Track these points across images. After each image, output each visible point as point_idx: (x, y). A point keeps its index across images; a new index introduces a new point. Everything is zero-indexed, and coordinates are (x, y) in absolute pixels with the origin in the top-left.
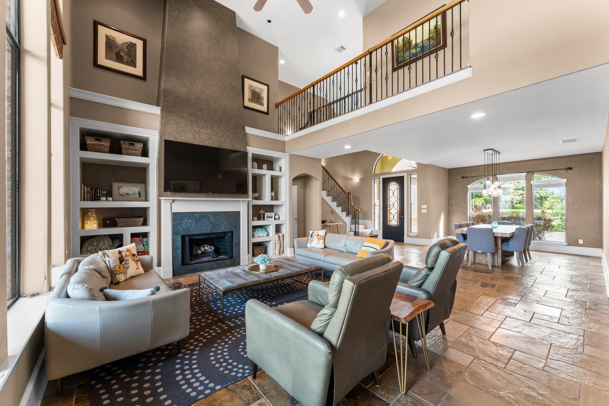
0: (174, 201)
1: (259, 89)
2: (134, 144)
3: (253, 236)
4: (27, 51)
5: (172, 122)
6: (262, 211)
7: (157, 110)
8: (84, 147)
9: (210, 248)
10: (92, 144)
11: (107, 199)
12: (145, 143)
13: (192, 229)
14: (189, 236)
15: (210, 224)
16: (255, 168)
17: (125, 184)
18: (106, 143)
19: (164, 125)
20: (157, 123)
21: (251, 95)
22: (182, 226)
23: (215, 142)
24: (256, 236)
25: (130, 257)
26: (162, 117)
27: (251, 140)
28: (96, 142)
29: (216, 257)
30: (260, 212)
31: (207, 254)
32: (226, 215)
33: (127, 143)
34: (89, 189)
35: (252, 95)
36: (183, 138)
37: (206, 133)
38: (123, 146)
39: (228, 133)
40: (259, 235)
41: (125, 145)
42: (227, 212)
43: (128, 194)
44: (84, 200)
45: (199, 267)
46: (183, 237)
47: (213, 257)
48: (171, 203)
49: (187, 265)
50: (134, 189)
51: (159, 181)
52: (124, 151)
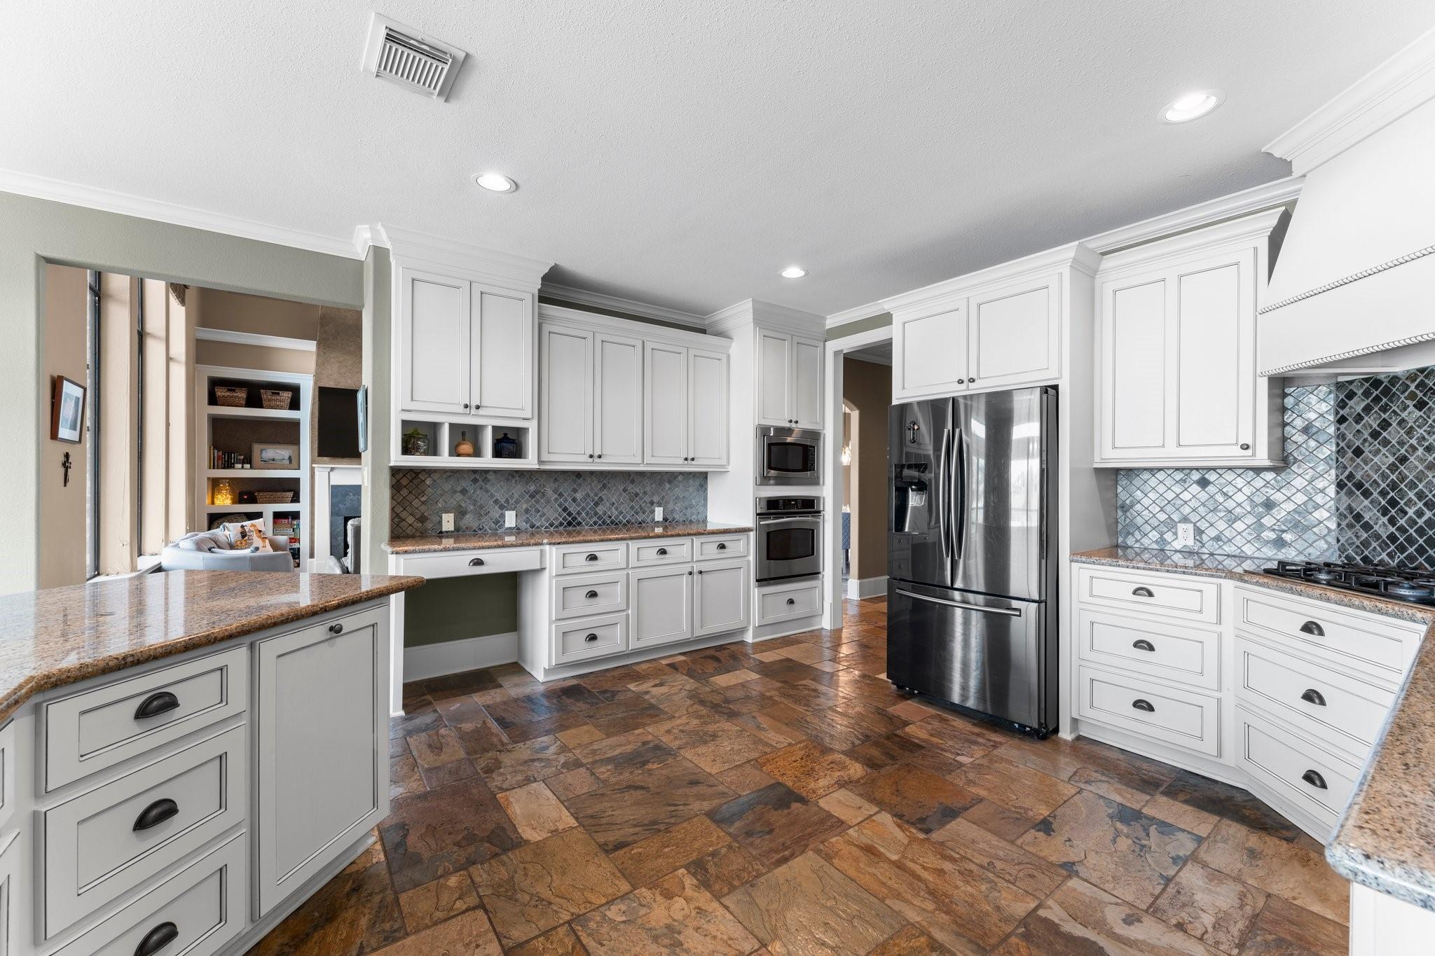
0: (332, 469)
2: (278, 394)
4: (148, 334)
5: (332, 360)
7: (311, 346)
8: (213, 400)
10: (224, 396)
11: (243, 467)
12: (295, 390)
17: (270, 446)
18: (242, 394)
19: (320, 365)
20: (311, 363)
22: (345, 505)
25: (254, 533)
26: (318, 355)
28: (228, 394)
33: (269, 392)
34: (220, 453)
36: (349, 381)
38: (264, 397)
41: (266, 395)
43: (273, 460)
44: (214, 468)
48: (329, 473)
50: (283, 453)
51: (312, 442)
52: (265, 403)
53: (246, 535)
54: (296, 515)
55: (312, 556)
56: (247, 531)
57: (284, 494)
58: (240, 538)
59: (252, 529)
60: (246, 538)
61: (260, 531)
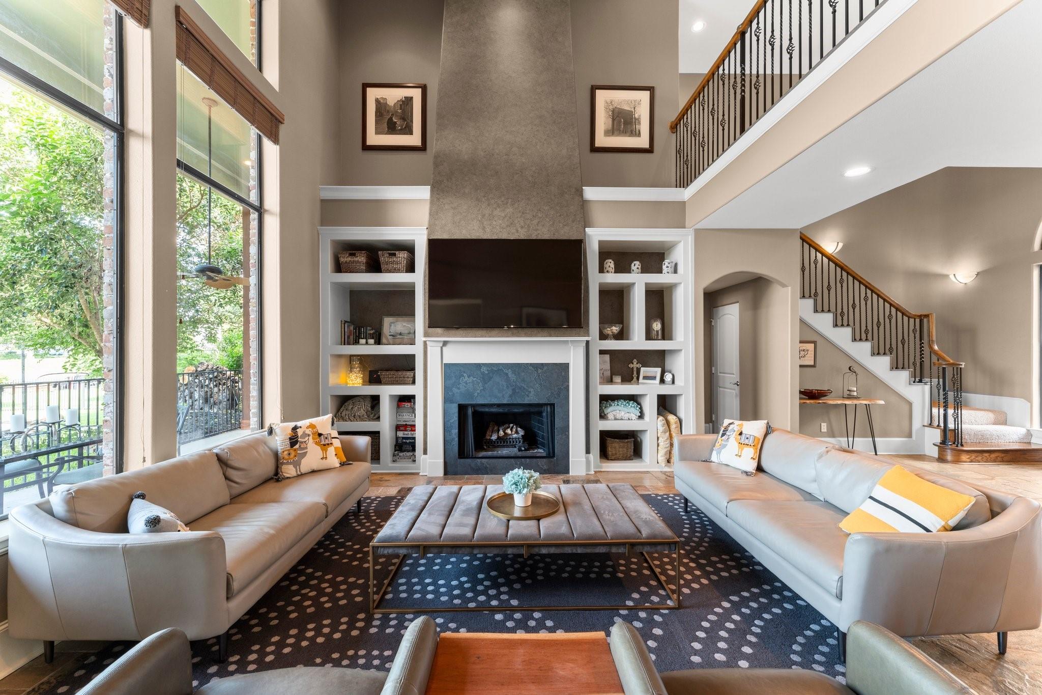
0: (445, 343)
1: (628, 102)
2: (394, 255)
3: (603, 416)
4: (131, 131)
5: (447, 207)
6: (635, 363)
7: (423, 193)
8: (339, 268)
9: (517, 432)
10: (346, 262)
11: (367, 343)
12: (409, 248)
13: (476, 394)
14: (473, 406)
15: (508, 387)
16: (608, 272)
17: (400, 319)
18: (361, 258)
19: (434, 215)
20: (423, 213)
21: (610, 121)
22: (459, 388)
23: (520, 229)
24: (610, 416)
25: (311, 438)
26: (432, 202)
27: (596, 214)
28: (349, 259)
29: (526, 450)
30: (631, 366)
31: (510, 442)
32: (540, 371)
33: (386, 254)
34: (352, 328)
35: (613, 120)
36: (464, 232)
37: (503, 215)
38: (382, 259)
39: (547, 208)
40: (618, 416)
41: (383, 258)
42: (542, 364)
43: (400, 334)
45: (488, 466)
46: (462, 408)
47: (520, 450)
48: (442, 348)
49: (468, 457)
50: (409, 326)
51: (425, 310)
52: (383, 267)
53: (296, 442)
54: (410, 399)
55: (425, 452)
56: (299, 435)
57: (404, 373)
58: (288, 447)
59: (308, 431)
60: (297, 446)
61: (320, 435)
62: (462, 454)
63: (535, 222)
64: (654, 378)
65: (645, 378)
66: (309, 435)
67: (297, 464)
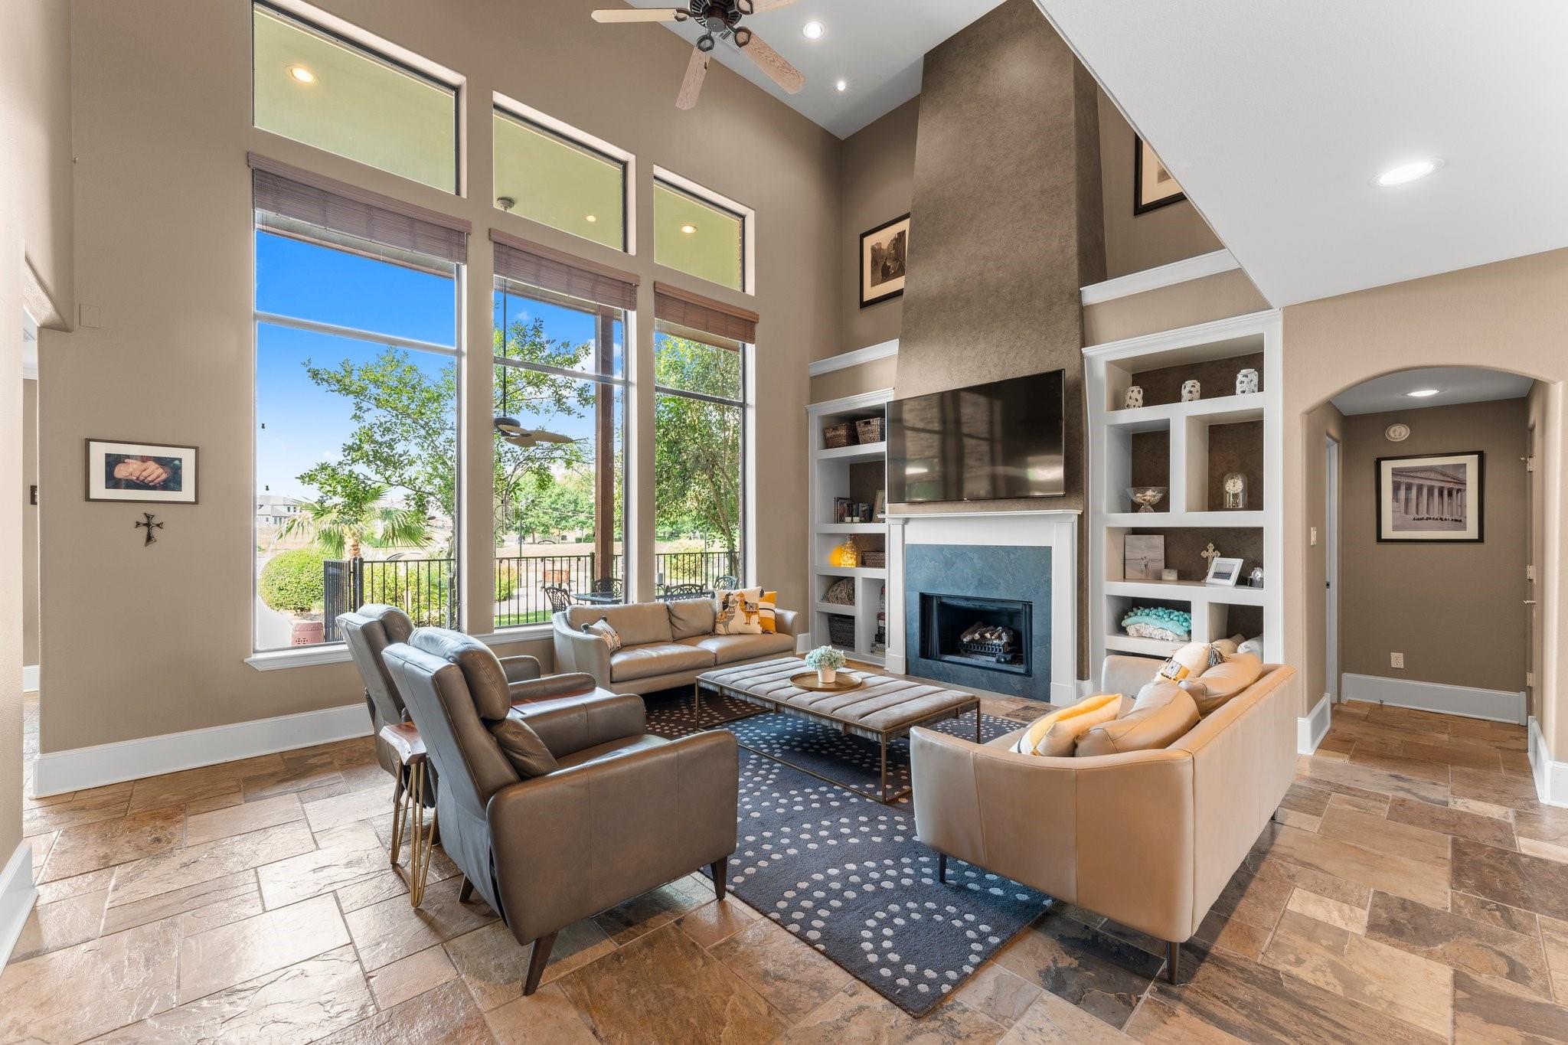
0: (907, 521)
2: (869, 423)
3: (1122, 630)
5: (914, 359)
6: (1211, 550)
7: (892, 348)
8: (827, 444)
9: (1000, 637)
10: (834, 437)
11: (852, 521)
13: (937, 582)
14: (939, 597)
15: (973, 577)
16: (1128, 406)
18: (843, 431)
19: (900, 373)
22: (920, 574)
23: (992, 369)
24: (1131, 630)
25: (738, 604)
26: (901, 357)
27: (1103, 323)
28: (834, 433)
29: (1006, 662)
30: (1204, 554)
31: (989, 648)
32: (1012, 556)
33: (862, 423)
37: (974, 354)
38: (859, 430)
39: (1028, 332)
40: (1145, 633)
41: (860, 427)
42: (1016, 547)
45: (951, 672)
46: (925, 599)
47: (998, 661)
48: (904, 526)
49: (932, 659)
52: (860, 439)
56: (730, 601)
57: (877, 554)
58: (721, 609)
59: (737, 599)
61: (746, 603)
62: (925, 652)
63: (1012, 355)
64: (1227, 576)
65: (1217, 575)
66: (737, 602)
67: (726, 625)
